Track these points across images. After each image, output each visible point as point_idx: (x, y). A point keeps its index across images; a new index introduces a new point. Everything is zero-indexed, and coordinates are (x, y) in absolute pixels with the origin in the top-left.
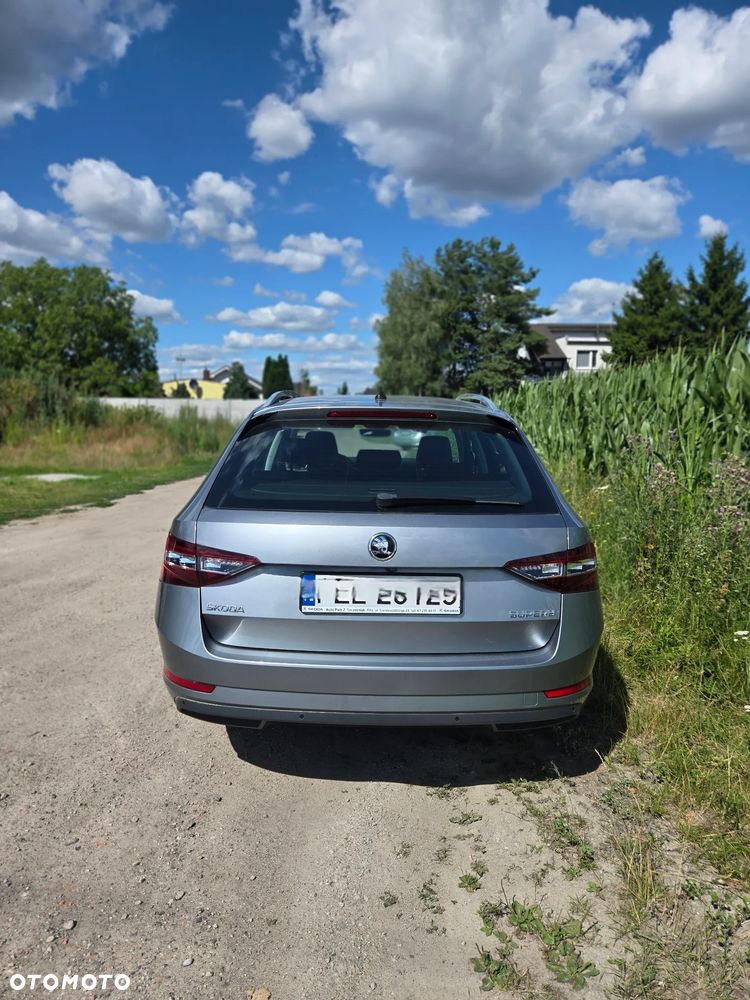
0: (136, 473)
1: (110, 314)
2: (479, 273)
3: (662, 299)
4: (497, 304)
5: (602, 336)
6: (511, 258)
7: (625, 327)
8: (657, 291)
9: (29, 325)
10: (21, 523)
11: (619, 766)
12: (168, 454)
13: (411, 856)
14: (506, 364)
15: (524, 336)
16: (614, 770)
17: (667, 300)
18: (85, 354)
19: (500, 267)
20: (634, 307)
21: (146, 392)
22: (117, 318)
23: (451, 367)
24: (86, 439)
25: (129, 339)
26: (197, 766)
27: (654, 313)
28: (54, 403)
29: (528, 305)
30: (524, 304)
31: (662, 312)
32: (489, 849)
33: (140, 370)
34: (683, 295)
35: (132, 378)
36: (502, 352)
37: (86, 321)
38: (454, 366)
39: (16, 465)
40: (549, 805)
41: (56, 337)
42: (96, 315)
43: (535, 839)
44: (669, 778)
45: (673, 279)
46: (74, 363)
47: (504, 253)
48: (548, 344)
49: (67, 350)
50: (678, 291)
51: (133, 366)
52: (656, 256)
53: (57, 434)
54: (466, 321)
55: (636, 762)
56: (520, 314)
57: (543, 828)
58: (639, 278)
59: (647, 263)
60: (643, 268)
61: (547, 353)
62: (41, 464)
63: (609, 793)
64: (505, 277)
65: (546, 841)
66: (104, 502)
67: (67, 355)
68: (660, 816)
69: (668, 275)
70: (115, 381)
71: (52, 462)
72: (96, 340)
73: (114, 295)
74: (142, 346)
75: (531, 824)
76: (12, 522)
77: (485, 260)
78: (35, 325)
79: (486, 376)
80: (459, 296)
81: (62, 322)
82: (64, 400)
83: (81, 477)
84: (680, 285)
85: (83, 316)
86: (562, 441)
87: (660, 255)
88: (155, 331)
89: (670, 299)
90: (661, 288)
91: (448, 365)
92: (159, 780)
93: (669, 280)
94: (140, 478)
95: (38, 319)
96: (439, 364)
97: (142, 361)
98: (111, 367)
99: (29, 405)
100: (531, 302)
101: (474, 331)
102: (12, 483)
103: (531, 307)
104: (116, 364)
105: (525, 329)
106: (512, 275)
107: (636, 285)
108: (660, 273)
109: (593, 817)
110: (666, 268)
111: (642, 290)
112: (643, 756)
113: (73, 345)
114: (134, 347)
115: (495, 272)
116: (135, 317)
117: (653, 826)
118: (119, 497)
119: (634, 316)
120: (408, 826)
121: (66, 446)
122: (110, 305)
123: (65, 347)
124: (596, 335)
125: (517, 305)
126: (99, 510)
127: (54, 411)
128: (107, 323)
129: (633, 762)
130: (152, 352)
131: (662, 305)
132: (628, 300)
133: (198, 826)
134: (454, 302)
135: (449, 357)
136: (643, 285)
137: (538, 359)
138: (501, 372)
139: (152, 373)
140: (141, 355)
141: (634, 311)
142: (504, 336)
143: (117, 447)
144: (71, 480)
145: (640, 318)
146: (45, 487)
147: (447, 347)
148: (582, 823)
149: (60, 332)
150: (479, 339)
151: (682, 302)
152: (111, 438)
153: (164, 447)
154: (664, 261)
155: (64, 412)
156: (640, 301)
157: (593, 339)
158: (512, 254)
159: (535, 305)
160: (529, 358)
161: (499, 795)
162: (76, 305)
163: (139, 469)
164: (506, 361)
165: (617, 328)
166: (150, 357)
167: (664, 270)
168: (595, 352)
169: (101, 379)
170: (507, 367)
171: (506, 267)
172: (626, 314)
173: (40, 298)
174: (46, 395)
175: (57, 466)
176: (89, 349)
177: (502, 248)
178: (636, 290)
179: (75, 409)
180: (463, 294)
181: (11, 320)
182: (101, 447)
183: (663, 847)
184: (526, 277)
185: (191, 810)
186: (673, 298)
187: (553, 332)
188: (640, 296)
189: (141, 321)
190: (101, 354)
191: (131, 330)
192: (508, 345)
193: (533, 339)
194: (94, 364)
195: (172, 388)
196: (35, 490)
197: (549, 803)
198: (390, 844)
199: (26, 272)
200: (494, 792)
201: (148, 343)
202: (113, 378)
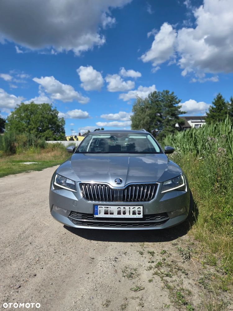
0: (53, 161)
1: (51, 117)
2: (162, 101)
3: (222, 107)
4: (168, 110)
5: (203, 120)
6: (172, 96)
7: (210, 117)
8: (220, 105)
9: (28, 121)
10: (11, 176)
11: (208, 266)
12: (64, 156)
13: (110, 306)
14: (172, 129)
15: (177, 120)
16: (205, 268)
17: (224, 108)
18: (44, 128)
19: (169, 99)
20: (213, 110)
21: (61, 139)
22: (53, 118)
23: (154, 130)
24: (40, 152)
25: (57, 124)
26: (31, 260)
27: (220, 112)
28: (32, 142)
29: (178, 110)
30: (177, 110)
31: (222, 111)
32: (145, 305)
33: (60, 133)
34: (229, 106)
35: (57, 135)
36: (170, 125)
37: (45, 119)
38: (155, 130)
39: (18, 160)
40: (175, 284)
41: (36, 124)
42: (48, 117)
43: (167, 301)
44: (230, 272)
45: (226, 101)
46: (41, 132)
47: (170, 95)
48: (185, 122)
49: (39, 128)
50: (227, 104)
51: (58, 132)
52: (219, 94)
53: (31, 150)
54: (159, 116)
55: (215, 264)
56: (176, 113)
57: (172, 295)
58: (214, 101)
59: (216, 96)
60: (215, 98)
61: (185, 125)
62: (25, 159)
63: (202, 279)
64: (170, 102)
65: (172, 302)
66: (39, 170)
67: (39, 129)
68: (226, 291)
69: (224, 100)
70: (52, 136)
71: (29, 159)
72: (47, 124)
73: (53, 111)
74: (60, 126)
75: (166, 292)
76: (9, 175)
77: (164, 97)
78: (29, 120)
79: (166, 133)
80: (156, 108)
81: (38, 119)
82: (35, 141)
83: (37, 163)
84: (228, 102)
85: (43, 117)
86: (188, 148)
87: (221, 94)
88: (64, 121)
89: (224, 107)
90: (221, 104)
91: (153, 129)
92: (14, 266)
93: (224, 102)
94: (54, 163)
95: (31, 119)
96: (150, 129)
97: (61, 130)
98: (51, 133)
99: (24, 143)
100: (179, 110)
101: (161, 119)
102: (14, 165)
103: (179, 111)
104: (53, 131)
105: (178, 118)
106: (173, 101)
107: (213, 103)
108: (221, 100)
109: (195, 290)
110: (223, 98)
111: (215, 105)
112: (218, 262)
113: (41, 126)
114: (58, 126)
115: (167, 101)
116: (59, 118)
117: (223, 296)
118: (45, 168)
119: (213, 113)
120: (111, 292)
121: (34, 154)
122: (52, 114)
123: (38, 127)
124: (200, 120)
125: (175, 111)
126: (37, 172)
127: (32, 144)
128: (50, 120)
129: (214, 264)
130: (64, 128)
131: (222, 109)
132: (211, 108)
133: (21, 287)
134: (154, 110)
135: (153, 127)
136: (216, 103)
137: (182, 127)
138: (170, 131)
139: (63, 134)
140: (60, 129)
141: (213, 112)
142: (171, 120)
143: (49, 155)
144: (33, 164)
145: (215, 114)
146: (24, 166)
147: (152, 124)
148: (190, 293)
149: (37, 122)
150: (163, 121)
151: (229, 108)
152: (48, 152)
153: (63, 154)
154: (222, 96)
155: (35, 145)
156: (215, 108)
157: (200, 121)
158: (173, 95)
159: (180, 111)
160: (179, 127)
161: (154, 278)
162: (42, 114)
163: (54, 160)
164: (171, 128)
165: (208, 117)
166: (63, 129)
167: (222, 99)
168: (200, 125)
169: (48, 136)
170: (172, 130)
171: (171, 99)
172: (210, 113)
173: (32, 113)
174: (30, 140)
175: (30, 160)
176: (45, 127)
177: (170, 93)
178: (213, 105)
179: (38, 144)
180: (157, 108)
181: (23, 119)
182: (44, 154)
183: (228, 307)
184: (177, 102)
185: (22, 279)
186: (226, 107)
187: (186, 119)
188: (215, 107)
189: (60, 119)
190: (49, 129)
191: (57, 121)
192: (172, 123)
193: (180, 121)
194: (46, 131)
195: (69, 138)
196: (21, 167)
197: (175, 283)
198: (101, 300)
199: (28, 106)
200: (152, 276)
201: (62, 125)
202: (52, 135)
